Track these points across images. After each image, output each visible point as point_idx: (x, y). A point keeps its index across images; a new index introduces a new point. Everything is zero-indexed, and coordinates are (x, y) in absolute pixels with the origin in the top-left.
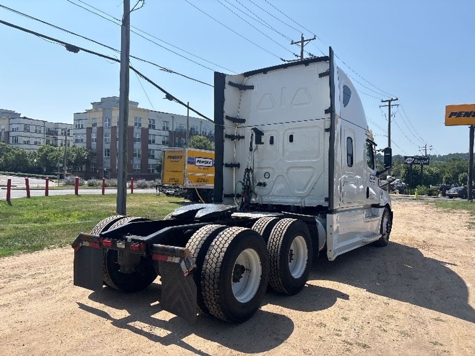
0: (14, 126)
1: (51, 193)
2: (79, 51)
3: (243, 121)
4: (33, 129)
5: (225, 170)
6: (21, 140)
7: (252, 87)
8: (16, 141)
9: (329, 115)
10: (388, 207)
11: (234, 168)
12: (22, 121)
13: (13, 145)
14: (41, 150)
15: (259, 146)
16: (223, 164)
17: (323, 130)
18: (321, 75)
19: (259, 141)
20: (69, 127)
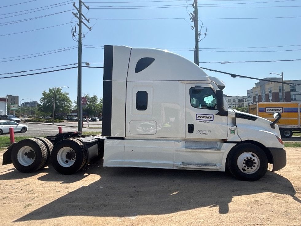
20: (246, 98)
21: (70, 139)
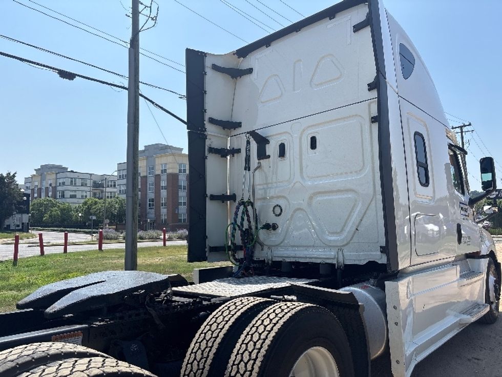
0: (61, 181)
1: (70, 249)
2: (75, 77)
3: (239, 125)
4: (79, 182)
5: (211, 206)
6: (68, 194)
7: (250, 71)
8: (63, 196)
9: (374, 94)
10: (492, 255)
11: (229, 202)
12: (69, 175)
13: (59, 200)
14: (85, 203)
15: (264, 162)
16: (205, 195)
17: (368, 120)
18: (357, 28)
19: (262, 155)
20: (116, 179)
21: (312, 305)
